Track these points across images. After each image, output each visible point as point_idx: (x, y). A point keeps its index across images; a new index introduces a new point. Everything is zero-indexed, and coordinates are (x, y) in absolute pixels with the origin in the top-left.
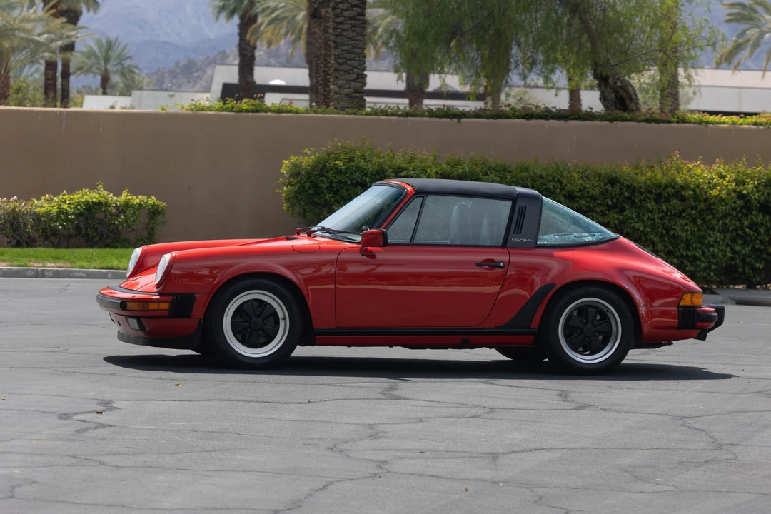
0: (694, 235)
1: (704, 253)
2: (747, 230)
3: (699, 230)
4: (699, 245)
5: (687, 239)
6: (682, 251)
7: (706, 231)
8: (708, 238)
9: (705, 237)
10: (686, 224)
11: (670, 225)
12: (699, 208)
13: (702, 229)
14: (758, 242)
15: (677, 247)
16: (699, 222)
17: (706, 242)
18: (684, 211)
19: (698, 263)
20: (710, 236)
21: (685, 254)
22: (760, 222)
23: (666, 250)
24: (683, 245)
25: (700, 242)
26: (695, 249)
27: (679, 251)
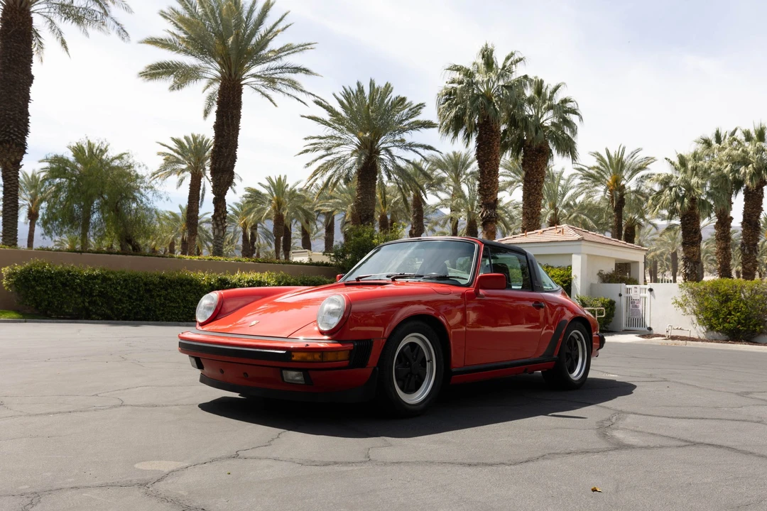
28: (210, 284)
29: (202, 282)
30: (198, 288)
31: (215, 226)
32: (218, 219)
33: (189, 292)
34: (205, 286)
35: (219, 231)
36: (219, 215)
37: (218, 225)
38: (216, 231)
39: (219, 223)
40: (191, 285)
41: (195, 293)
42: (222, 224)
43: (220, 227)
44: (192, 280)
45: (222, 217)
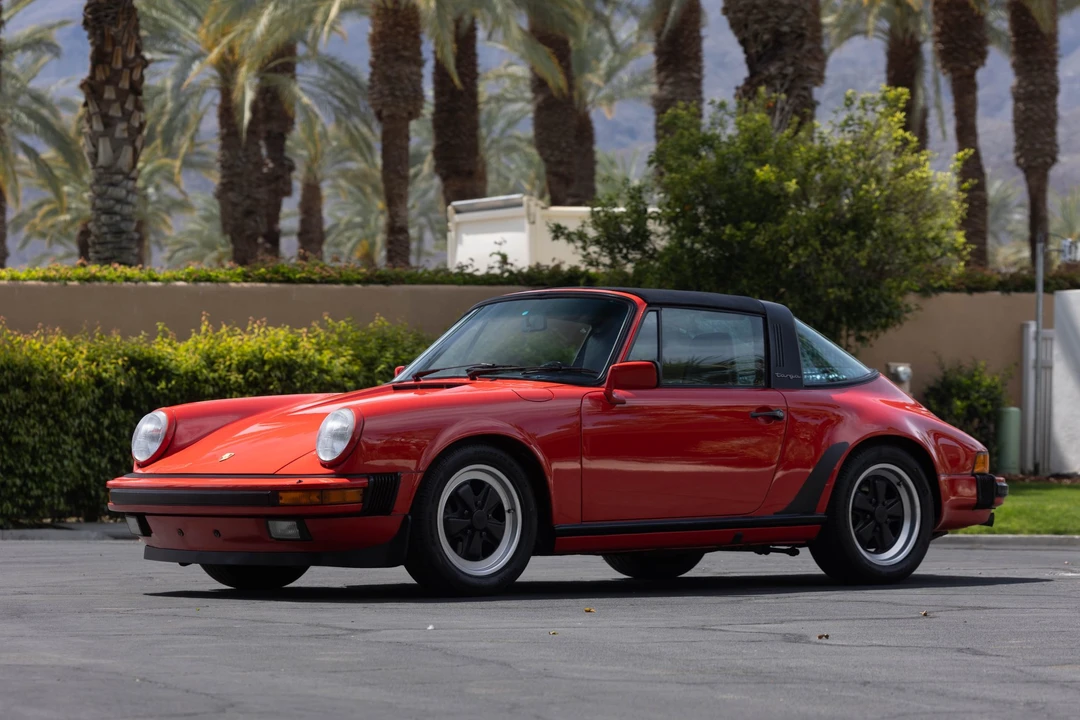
0: (44, 442)
1: (55, 469)
2: (106, 433)
3: (50, 434)
4: (50, 456)
5: (34, 448)
6: (26, 466)
7: (58, 435)
8: (63, 446)
9: (58, 445)
10: (33, 426)
11: (10, 427)
12: (50, 400)
13: (54, 431)
14: (118, 450)
15: (19, 461)
16: (50, 422)
17: (60, 452)
18: (28, 406)
19: (48, 484)
20: (64, 442)
21: (30, 471)
22: (122, 420)
23: (4, 467)
24: (28, 457)
25: (50, 452)
26: (45, 463)
27: (23, 466)
28: (99, 382)
29: (69, 376)
30: (55, 396)
31: (98, 126)
32: (109, 93)
33: (21, 412)
34: (78, 387)
35: (117, 148)
36: (113, 79)
37: (108, 123)
38: (104, 147)
39: (115, 111)
40: (27, 387)
41: (42, 420)
42: (127, 116)
43: (120, 130)
44: (30, 370)
45: (125, 84)
